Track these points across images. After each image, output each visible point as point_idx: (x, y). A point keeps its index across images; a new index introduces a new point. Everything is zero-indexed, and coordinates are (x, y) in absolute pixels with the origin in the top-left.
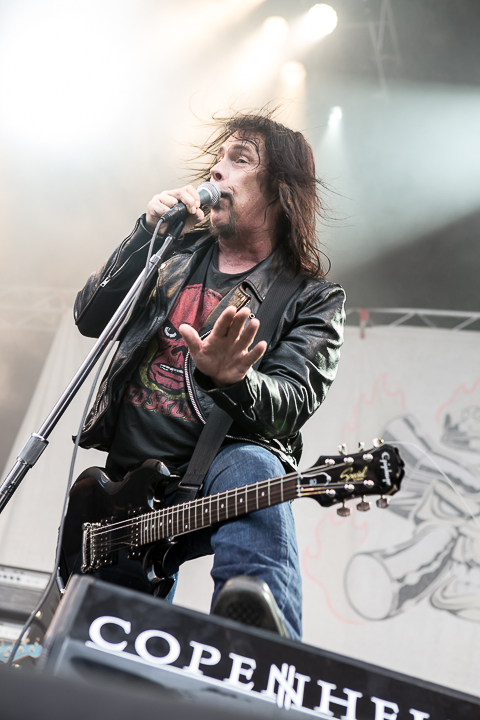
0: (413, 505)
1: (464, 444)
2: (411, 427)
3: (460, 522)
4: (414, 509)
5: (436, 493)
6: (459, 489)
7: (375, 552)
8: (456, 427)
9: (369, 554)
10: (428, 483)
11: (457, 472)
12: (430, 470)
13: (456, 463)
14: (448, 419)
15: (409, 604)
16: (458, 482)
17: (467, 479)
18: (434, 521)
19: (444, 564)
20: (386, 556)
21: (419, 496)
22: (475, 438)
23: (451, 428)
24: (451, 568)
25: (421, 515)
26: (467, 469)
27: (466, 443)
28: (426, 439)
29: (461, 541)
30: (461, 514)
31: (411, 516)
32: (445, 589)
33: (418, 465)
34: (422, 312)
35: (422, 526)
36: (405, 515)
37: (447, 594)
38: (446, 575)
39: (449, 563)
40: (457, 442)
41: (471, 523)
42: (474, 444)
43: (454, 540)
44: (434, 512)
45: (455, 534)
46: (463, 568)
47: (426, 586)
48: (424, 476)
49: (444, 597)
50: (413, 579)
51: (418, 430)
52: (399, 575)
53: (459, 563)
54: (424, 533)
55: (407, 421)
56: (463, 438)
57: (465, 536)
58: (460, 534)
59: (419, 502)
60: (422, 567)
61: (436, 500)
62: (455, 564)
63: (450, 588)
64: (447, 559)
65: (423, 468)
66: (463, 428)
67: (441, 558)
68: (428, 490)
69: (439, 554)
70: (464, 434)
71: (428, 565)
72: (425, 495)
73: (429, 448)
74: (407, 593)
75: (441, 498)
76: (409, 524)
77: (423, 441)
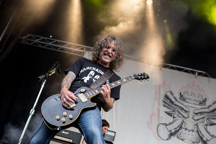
0: (173, 113)
1: (184, 100)
2: (172, 94)
3: (183, 119)
4: (173, 114)
5: (178, 111)
6: (183, 111)
7: (164, 124)
8: (183, 96)
9: (163, 124)
10: (176, 109)
11: (183, 107)
12: (176, 105)
13: (183, 104)
14: (181, 93)
15: (172, 137)
16: (183, 109)
17: (185, 108)
18: (178, 118)
19: (180, 128)
20: (167, 125)
21: (174, 111)
22: (187, 99)
23: (181, 96)
24: (182, 129)
25: (175, 116)
26: (185, 106)
27: (185, 100)
28: (176, 98)
29: (184, 123)
30: (184, 117)
31: (172, 116)
32: (180, 134)
33: (174, 104)
34: (174, 66)
35: (175, 119)
36: (171, 116)
37: (181, 135)
38: (181, 131)
39: (181, 128)
40: (183, 99)
41: (186, 119)
42: (187, 100)
43: (182, 123)
44: (178, 116)
45: (182, 122)
46: (184, 130)
47: (176, 133)
48: (175, 107)
49: (180, 136)
50: (173, 131)
51: (174, 95)
52: (170, 130)
53: (183, 128)
54: (175, 120)
55: (171, 92)
56: (184, 99)
57: (185, 122)
58: (184, 122)
59: (174, 113)
60: (175, 129)
61: (178, 113)
62: (183, 129)
63: (182, 134)
64: (181, 127)
65: (175, 105)
66: (184, 96)
67: (179, 127)
68: (176, 110)
69: (179, 126)
70: (184, 98)
71: (176, 128)
72: (176, 111)
73: (176, 100)
74: (171, 135)
75: (179, 113)
76: (172, 118)
77: (175, 98)
